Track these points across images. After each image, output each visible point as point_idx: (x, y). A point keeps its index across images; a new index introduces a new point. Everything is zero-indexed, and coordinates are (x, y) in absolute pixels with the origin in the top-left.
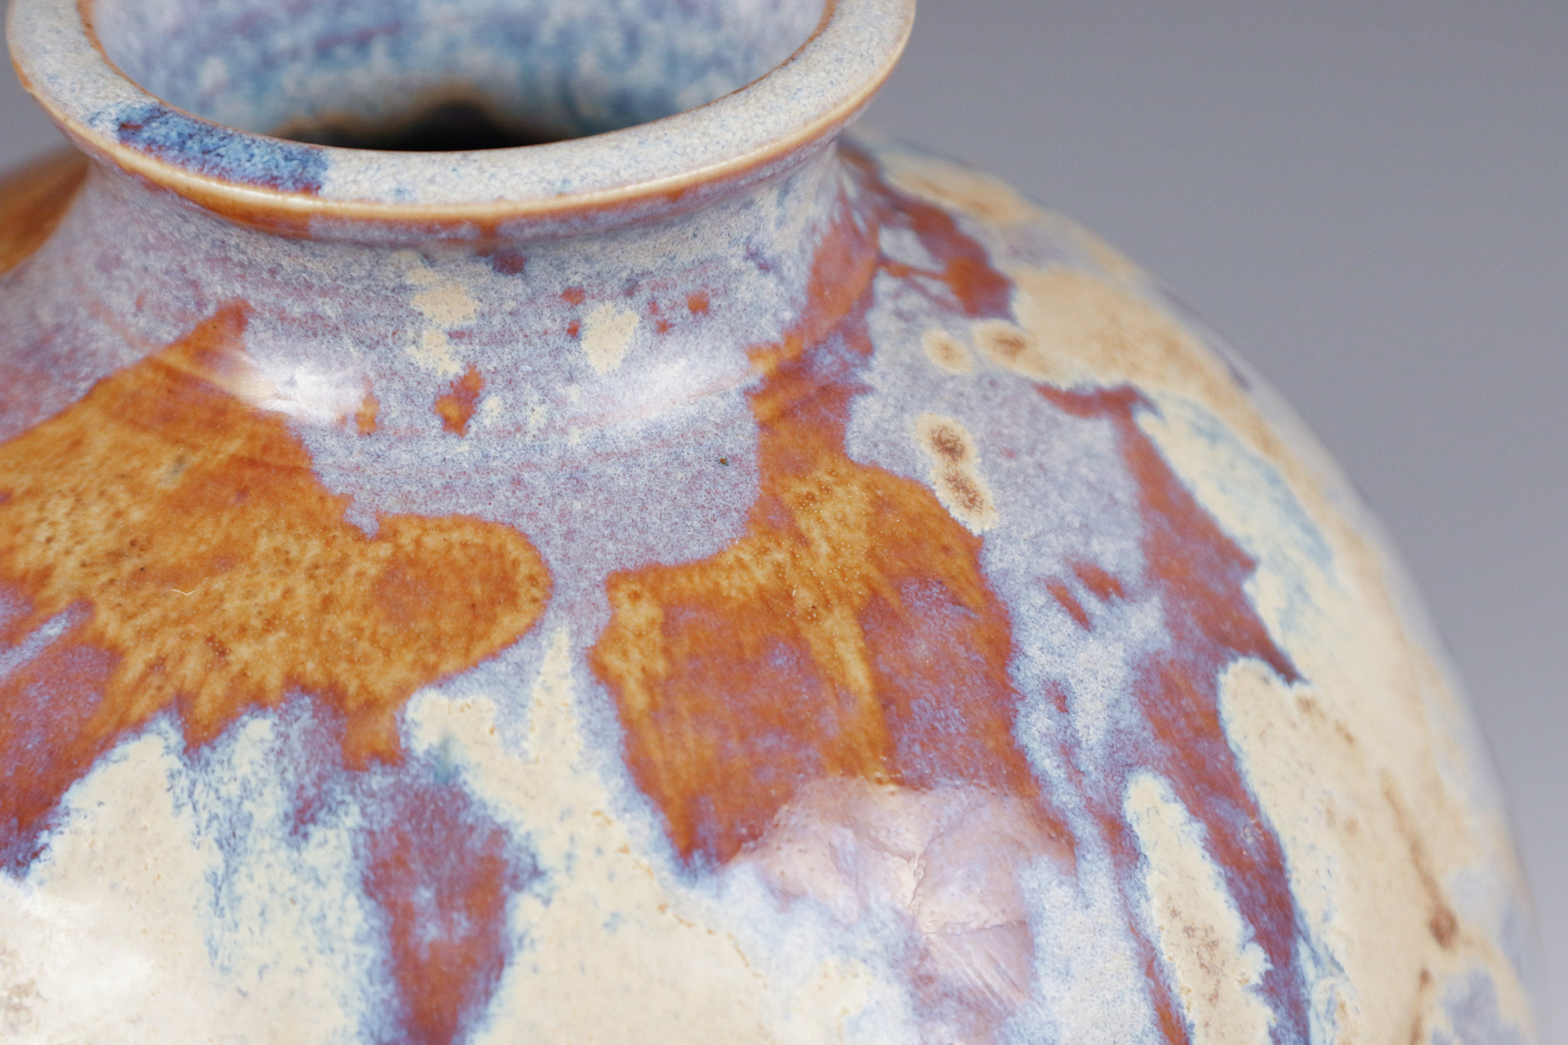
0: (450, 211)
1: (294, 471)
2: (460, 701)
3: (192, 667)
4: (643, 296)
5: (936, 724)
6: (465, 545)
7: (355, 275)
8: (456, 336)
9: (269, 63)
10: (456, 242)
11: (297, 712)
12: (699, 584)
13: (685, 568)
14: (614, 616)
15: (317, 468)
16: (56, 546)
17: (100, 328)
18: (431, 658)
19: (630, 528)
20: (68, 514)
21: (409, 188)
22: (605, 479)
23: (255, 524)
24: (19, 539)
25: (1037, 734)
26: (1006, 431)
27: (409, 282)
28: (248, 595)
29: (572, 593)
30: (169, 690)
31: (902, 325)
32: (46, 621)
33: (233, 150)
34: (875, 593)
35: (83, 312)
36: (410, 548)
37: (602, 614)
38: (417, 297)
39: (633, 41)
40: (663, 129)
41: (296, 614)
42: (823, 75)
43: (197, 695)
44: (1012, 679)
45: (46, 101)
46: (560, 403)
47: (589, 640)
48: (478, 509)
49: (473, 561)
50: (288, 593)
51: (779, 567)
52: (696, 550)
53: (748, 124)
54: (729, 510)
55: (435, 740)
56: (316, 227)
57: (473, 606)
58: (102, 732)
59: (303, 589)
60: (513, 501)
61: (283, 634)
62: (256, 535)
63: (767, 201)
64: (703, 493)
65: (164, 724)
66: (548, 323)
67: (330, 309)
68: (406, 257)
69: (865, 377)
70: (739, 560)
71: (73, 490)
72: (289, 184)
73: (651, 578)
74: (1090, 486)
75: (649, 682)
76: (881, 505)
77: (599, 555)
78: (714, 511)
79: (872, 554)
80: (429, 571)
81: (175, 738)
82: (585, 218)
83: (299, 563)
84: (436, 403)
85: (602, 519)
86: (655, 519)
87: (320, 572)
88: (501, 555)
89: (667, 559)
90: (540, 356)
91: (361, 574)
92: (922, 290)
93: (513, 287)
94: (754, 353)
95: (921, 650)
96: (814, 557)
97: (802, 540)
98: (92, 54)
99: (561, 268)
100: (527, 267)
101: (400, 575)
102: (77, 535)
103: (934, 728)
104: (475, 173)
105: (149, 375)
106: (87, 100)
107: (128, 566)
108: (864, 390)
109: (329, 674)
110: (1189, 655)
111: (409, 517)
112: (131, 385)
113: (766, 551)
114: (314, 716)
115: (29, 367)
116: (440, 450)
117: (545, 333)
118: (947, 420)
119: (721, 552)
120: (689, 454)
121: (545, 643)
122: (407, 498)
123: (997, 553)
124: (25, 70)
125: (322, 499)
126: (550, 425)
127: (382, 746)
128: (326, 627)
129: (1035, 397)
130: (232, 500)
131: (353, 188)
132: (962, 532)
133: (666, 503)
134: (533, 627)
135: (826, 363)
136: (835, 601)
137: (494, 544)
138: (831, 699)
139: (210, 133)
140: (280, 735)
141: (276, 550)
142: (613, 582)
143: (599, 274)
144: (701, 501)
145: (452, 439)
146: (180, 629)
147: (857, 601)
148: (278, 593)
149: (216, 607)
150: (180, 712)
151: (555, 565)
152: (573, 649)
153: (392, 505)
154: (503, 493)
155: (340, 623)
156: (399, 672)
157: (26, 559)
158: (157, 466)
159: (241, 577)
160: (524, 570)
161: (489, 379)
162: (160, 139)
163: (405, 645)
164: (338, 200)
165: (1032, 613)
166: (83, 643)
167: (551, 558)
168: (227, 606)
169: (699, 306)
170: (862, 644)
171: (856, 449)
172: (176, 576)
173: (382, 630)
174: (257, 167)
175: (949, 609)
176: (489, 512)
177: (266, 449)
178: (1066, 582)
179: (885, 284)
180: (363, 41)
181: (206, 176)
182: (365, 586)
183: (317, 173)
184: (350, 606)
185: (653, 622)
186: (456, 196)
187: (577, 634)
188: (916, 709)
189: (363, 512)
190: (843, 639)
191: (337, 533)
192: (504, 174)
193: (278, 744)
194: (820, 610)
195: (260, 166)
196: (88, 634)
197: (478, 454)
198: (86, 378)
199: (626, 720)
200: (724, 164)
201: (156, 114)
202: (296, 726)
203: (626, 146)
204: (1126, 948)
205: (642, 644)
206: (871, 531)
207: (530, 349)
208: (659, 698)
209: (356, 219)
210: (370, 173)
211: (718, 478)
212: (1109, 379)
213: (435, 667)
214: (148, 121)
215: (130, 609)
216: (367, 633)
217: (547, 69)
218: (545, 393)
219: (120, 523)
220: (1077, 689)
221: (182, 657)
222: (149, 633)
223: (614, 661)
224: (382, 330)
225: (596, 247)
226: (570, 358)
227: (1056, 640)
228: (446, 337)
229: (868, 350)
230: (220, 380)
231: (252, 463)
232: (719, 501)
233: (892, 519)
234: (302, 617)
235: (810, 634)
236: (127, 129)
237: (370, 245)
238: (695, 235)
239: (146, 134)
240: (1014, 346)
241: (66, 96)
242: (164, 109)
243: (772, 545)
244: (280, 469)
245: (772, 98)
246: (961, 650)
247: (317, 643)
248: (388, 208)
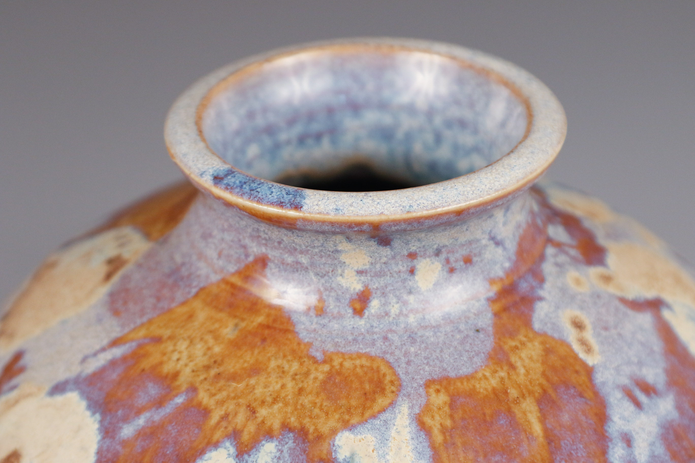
0: (359, 219)
1: (286, 331)
2: (359, 437)
3: (240, 419)
4: (443, 256)
5: (572, 452)
6: (362, 366)
7: (316, 245)
8: (360, 272)
9: (277, 146)
10: (361, 232)
11: (287, 440)
12: (466, 386)
13: (460, 379)
14: (428, 400)
15: (297, 330)
16: (181, 363)
17: (202, 264)
18: (347, 417)
19: (436, 360)
20: (187, 348)
21: (341, 208)
22: (424, 338)
23: (269, 355)
24: (165, 358)
25: (617, 457)
27: (339, 249)
28: (266, 387)
29: (409, 389)
30: (230, 429)
32: (176, 396)
33: (264, 190)
34: (545, 391)
35: (194, 258)
36: (338, 367)
37: (423, 399)
38: (343, 255)
39: (438, 139)
40: (454, 183)
41: (287, 396)
42: (525, 159)
43: (242, 431)
44: (606, 431)
45: (182, 165)
46: (405, 303)
47: (417, 410)
48: (368, 350)
49: (366, 373)
50: (283, 386)
51: (502, 379)
52: (465, 370)
53: (492, 182)
54: (480, 353)
55: (348, 454)
56: (299, 224)
57: (365, 394)
58: (200, 447)
59: (290, 385)
60: (383, 347)
61: (281, 405)
62: (269, 359)
63: (499, 215)
64: (468, 345)
65: (228, 444)
66: (401, 268)
67: (304, 260)
68: (339, 238)
69: (541, 293)
70: (484, 376)
71: (189, 337)
72: (288, 205)
73: (445, 383)
74: (642, 344)
75: (444, 430)
76: (548, 351)
77: (422, 372)
78: (473, 353)
79: (544, 374)
80: (346, 378)
81: (232, 450)
82: (419, 222)
83: (288, 373)
84: (350, 302)
85: (423, 355)
86: (447, 356)
87: (297, 377)
88: (378, 371)
89: (452, 374)
90: (397, 282)
91: (316, 378)
92: (567, 253)
93: (386, 252)
94: (492, 281)
95: (566, 418)
96: (518, 375)
97: (512, 367)
98: (201, 145)
99: (407, 244)
100: (392, 243)
101: (333, 379)
102: (191, 358)
103: (571, 453)
104: (371, 202)
105: (223, 286)
106: (200, 166)
107: (213, 372)
108: (541, 299)
109: (301, 423)
110: (686, 422)
111: (338, 353)
112: (215, 290)
113: (496, 372)
114: (294, 442)
115: (170, 281)
116: (352, 323)
117: (400, 272)
118: (577, 313)
119: (476, 372)
120: (462, 327)
121: (397, 411)
122: (336, 345)
124: (172, 151)
125: (299, 344)
126: (401, 313)
127: (324, 457)
128: (300, 402)
129: (617, 303)
130: (259, 343)
131: (317, 208)
132: (584, 364)
133: (452, 349)
134: (392, 404)
135: (524, 286)
136: (527, 395)
137: (375, 366)
138: (525, 439)
139: (253, 181)
140: (279, 450)
141: (278, 367)
142: (428, 384)
143: (424, 246)
144: (467, 348)
145: (357, 318)
146: (235, 401)
147: (537, 395)
148: (278, 386)
149: (251, 392)
150: (235, 439)
151: (402, 376)
152: (410, 414)
153: (330, 348)
154: (379, 343)
155: (306, 400)
156: (332, 423)
157: (168, 368)
158: (227, 327)
159: (262, 379)
160: (388, 378)
161: (374, 292)
162: (231, 184)
163: (335, 411)
164: (310, 213)
165: (616, 402)
166: (192, 406)
167: (401, 373)
168: (256, 391)
169: (468, 261)
170: (539, 415)
171: (537, 326)
172: (234, 377)
173: (325, 404)
174: (274, 197)
175: (578, 400)
176: (373, 351)
177: (275, 321)
179: (550, 251)
180: (318, 137)
181: (252, 201)
182: (317, 384)
183: (301, 201)
184: (310, 393)
185: (445, 403)
186: (362, 212)
187: (411, 408)
188: (563, 445)
189: (317, 350)
190: (530, 412)
191: (305, 359)
192: (383, 203)
193: (278, 454)
194: (520, 399)
195: (276, 197)
196: (195, 403)
197: (368, 325)
198: (195, 287)
199: (433, 447)
200: (481, 199)
201: (230, 173)
202: (286, 446)
203: (438, 191)
205: (441, 413)
206: (543, 363)
207: (392, 279)
208: (448, 437)
209: (317, 222)
210: (324, 201)
211: (475, 338)
212: (650, 294)
213: (348, 421)
214: (226, 175)
215: (214, 391)
216: (318, 405)
217: (399, 150)
218: (399, 298)
219: (209, 353)
220: (636, 436)
221: (236, 414)
222: (221, 403)
223: (428, 420)
224: (327, 269)
225: (423, 235)
226: (410, 283)
227: (626, 414)
228: (355, 273)
230: (255, 290)
231: (268, 327)
232: (476, 349)
233: (553, 358)
234: (289, 397)
235: (516, 410)
236: (217, 179)
237: (323, 233)
238: (467, 230)
239: (225, 182)
240: (607, 279)
241: (190, 163)
242: (233, 170)
243: (499, 369)
244: (280, 330)
245: (503, 169)
246: (583, 418)
247: (296, 409)
248: (332, 217)
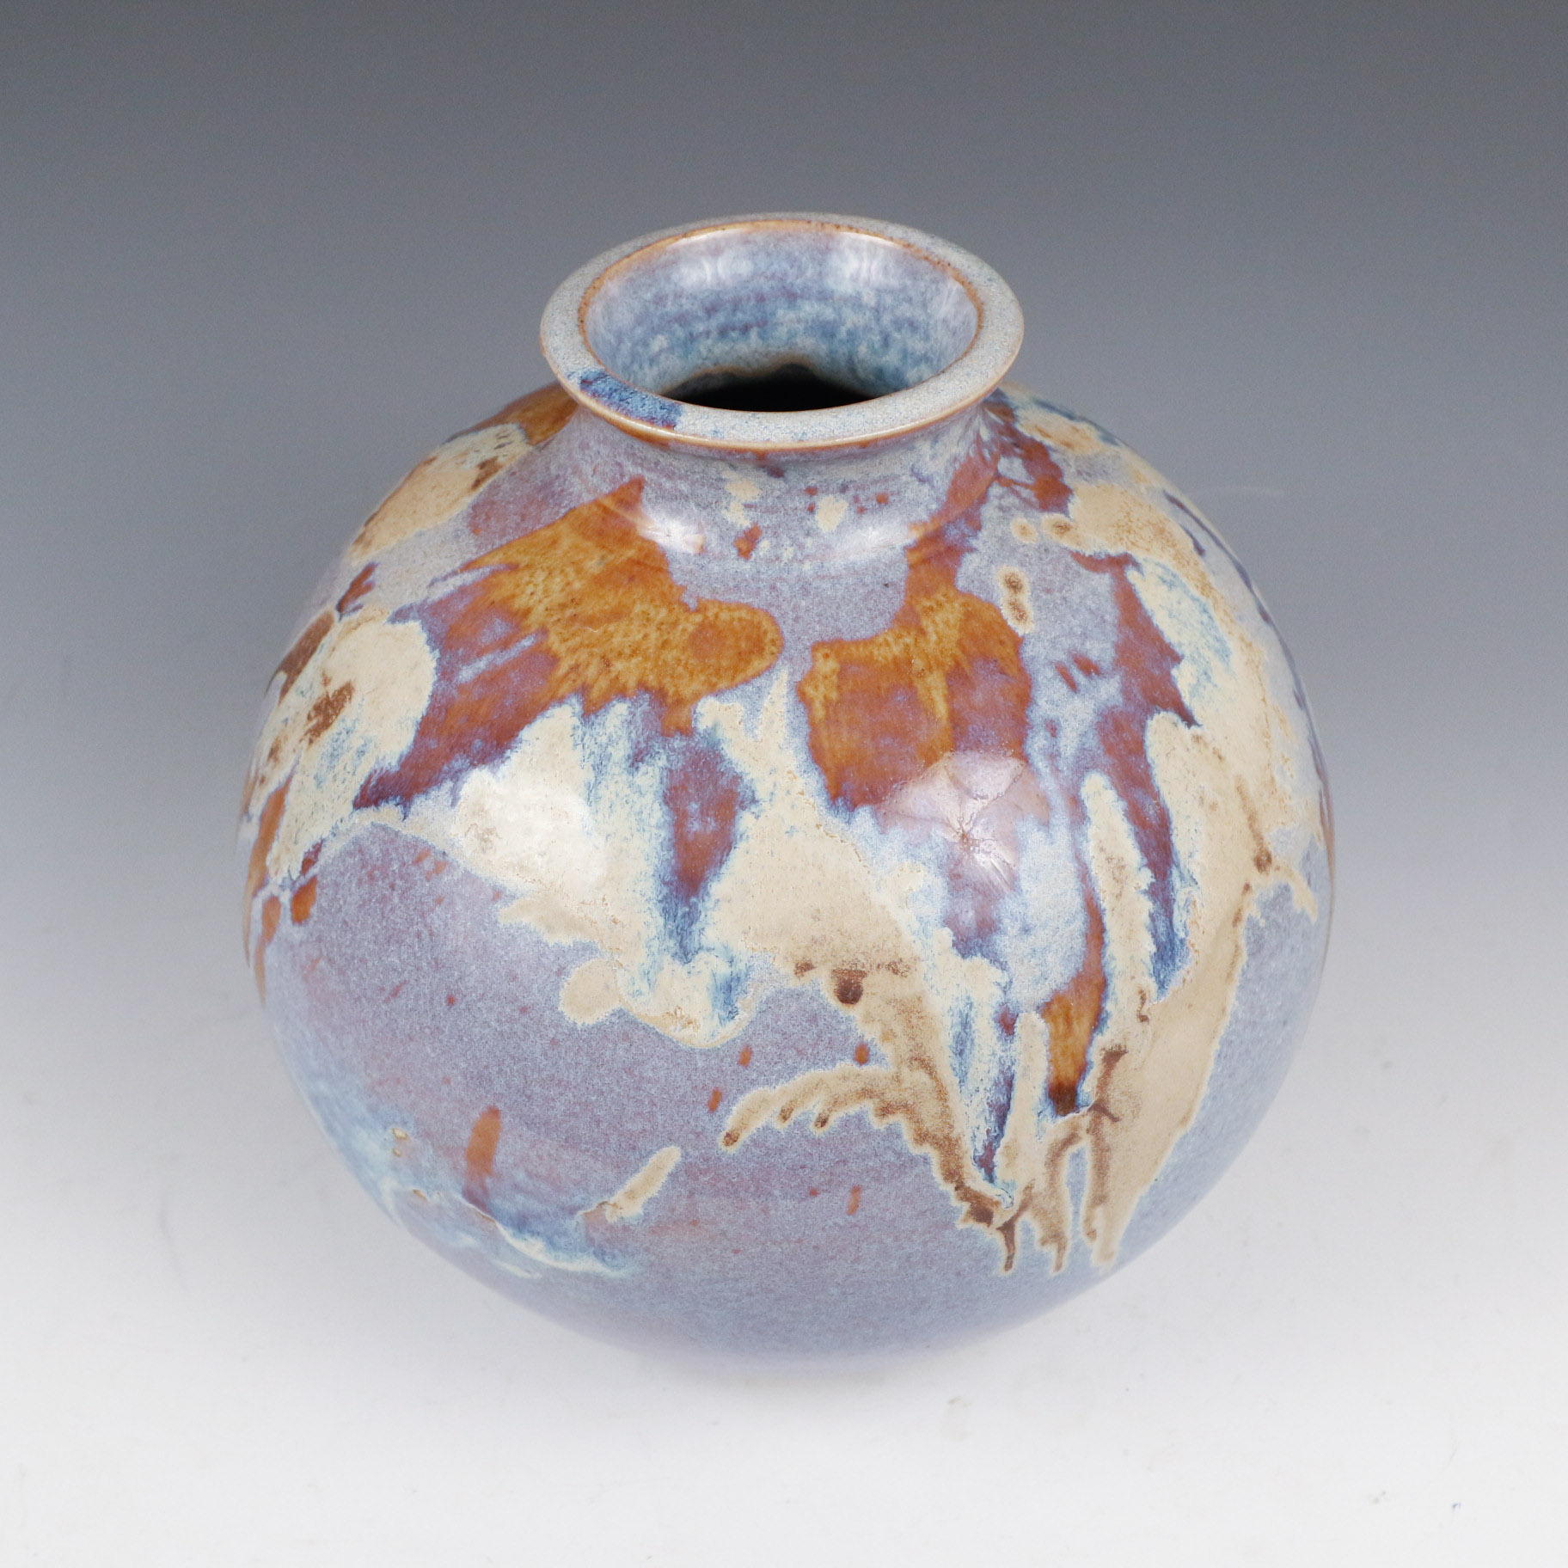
0: (740, 445)
1: (660, 570)
2: (726, 705)
3: (592, 672)
4: (851, 493)
5: (981, 739)
6: (740, 620)
7: (697, 470)
8: (748, 506)
10: (744, 460)
11: (641, 702)
12: (862, 652)
13: (856, 643)
14: (813, 667)
15: (670, 570)
16: (535, 598)
17: (576, 480)
18: (714, 680)
19: (830, 618)
20: (544, 581)
21: (721, 430)
22: (820, 590)
23: (635, 597)
24: (518, 591)
25: (1037, 749)
26: (1048, 578)
27: (723, 477)
28: (626, 635)
29: (792, 651)
30: (579, 682)
31: (1001, 514)
32: (524, 637)
33: (635, 401)
34: (958, 664)
35: (570, 470)
36: (711, 619)
37: (807, 664)
38: (728, 484)
39: (886, 341)
40: (863, 408)
41: (648, 648)
42: (957, 382)
43: (592, 687)
44: (1027, 717)
45: (551, 362)
46: (801, 547)
47: (798, 678)
48: (750, 600)
49: (744, 628)
50: (646, 636)
51: (907, 646)
52: (863, 633)
53: (909, 409)
54: (885, 612)
55: (710, 724)
57: (740, 653)
58: (543, 701)
59: (654, 635)
60: (769, 597)
61: (640, 659)
62: (634, 602)
63: (925, 448)
64: (872, 602)
65: (574, 700)
66: (798, 504)
67: (684, 487)
68: (721, 465)
69: (974, 543)
70: (886, 641)
71: (548, 568)
72: (660, 422)
73: (836, 646)
74: (1091, 612)
75: (827, 703)
76: (969, 616)
77: (811, 632)
78: (877, 612)
79: (960, 643)
80: (720, 632)
81: (578, 708)
82: (813, 454)
83: (654, 621)
84: (735, 541)
85: (815, 612)
86: (844, 614)
87: (664, 627)
88: (759, 626)
89: (847, 637)
90: (793, 521)
91: (684, 630)
92: (1017, 494)
93: (778, 484)
95: (979, 698)
96: (928, 642)
97: (922, 632)
98: (578, 338)
99: (805, 476)
100: (786, 474)
101: (704, 633)
102: (546, 592)
103: (979, 741)
104: (757, 425)
105: (595, 509)
106: (569, 364)
107: (569, 612)
108: (972, 550)
109: (660, 683)
110: (1131, 709)
111: (714, 601)
112: (585, 512)
113: (900, 637)
114: (649, 705)
115: (540, 497)
116: (735, 566)
117: (796, 509)
118: (1016, 570)
119: (877, 635)
120: (868, 579)
121: (775, 677)
122: (714, 591)
123: (1030, 646)
124: (544, 344)
125: (671, 587)
126: (795, 558)
127: (682, 724)
128: (662, 657)
129: (1069, 559)
130: (625, 582)
131: (692, 428)
132: (1012, 634)
133: (851, 605)
134: (769, 668)
135: (953, 534)
136: (935, 667)
137: (756, 621)
138: (925, 721)
139: (626, 389)
140: (631, 713)
141: (643, 612)
142: (815, 648)
143: (826, 480)
144: (870, 606)
145: (742, 561)
146: (589, 650)
147: (947, 668)
148: (639, 637)
149: (609, 640)
150: (583, 695)
151: (786, 635)
152: (789, 682)
153: (706, 594)
154: (765, 593)
155: (670, 656)
156: (696, 686)
157: (520, 603)
158: (592, 559)
159: (623, 625)
160: (770, 636)
161: (764, 531)
162: (600, 390)
163: (701, 671)
164: (684, 434)
165: (1045, 681)
166: (541, 651)
167: (785, 631)
168: (614, 640)
169: (882, 500)
170: (946, 692)
171: (961, 583)
172: (591, 621)
173: (691, 661)
174: (645, 411)
175: (997, 677)
176: (756, 603)
177: (647, 556)
178: (1067, 665)
179: (996, 490)
181: (620, 414)
182: (685, 637)
183: (675, 418)
184: (676, 647)
185: (834, 671)
186: (745, 437)
187: (792, 674)
188: (971, 730)
189: (691, 596)
190: (936, 688)
191: (675, 606)
192: (772, 427)
193: (629, 718)
194: (926, 671)
195: (647, 411)
196: (544, 647)
197: (754, 570)
198: (565, 507)
199: (812, 724)
200: (893, 430)
201: (602, 376)
202: (639, 709)
203: (840, 416)
204: (1072, 867)
205: (827, 682)
206: (961, 629)
207: (787, 517)
208: (831, 713)
209: (693, 444)
210: (703, 420)
212: (1115, 550)
213: (715, 685)
214: (596, 380)
215: (566, 636)
216: (683, 662)
218: (794, 541)
219: (568, 589)
220: (1063, 724)
221: (588, 665)
222: (574, 651)
223: (810, 691)
224: (710, 500)
225: (823, 467)
226: (809, 523)
227: (1056, 697)
228: (743, 507)
229: (979, 528)
230: (629, 517)
231: (639, 563)
232: (880, 607)
233: (975, 624)
234: (651, 651)
235: (919, 685)
236: (585, 383)
238: (880, 464)
239: (593, 387)
240: (1063, 529)
241: (560, 361)
242: (606, 373)
243: (905, 634)
244: (652, 568)
245: (926, 394)
246: (1001, 699)
247: (656, 666)
248: (708, 440)
